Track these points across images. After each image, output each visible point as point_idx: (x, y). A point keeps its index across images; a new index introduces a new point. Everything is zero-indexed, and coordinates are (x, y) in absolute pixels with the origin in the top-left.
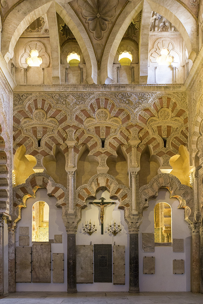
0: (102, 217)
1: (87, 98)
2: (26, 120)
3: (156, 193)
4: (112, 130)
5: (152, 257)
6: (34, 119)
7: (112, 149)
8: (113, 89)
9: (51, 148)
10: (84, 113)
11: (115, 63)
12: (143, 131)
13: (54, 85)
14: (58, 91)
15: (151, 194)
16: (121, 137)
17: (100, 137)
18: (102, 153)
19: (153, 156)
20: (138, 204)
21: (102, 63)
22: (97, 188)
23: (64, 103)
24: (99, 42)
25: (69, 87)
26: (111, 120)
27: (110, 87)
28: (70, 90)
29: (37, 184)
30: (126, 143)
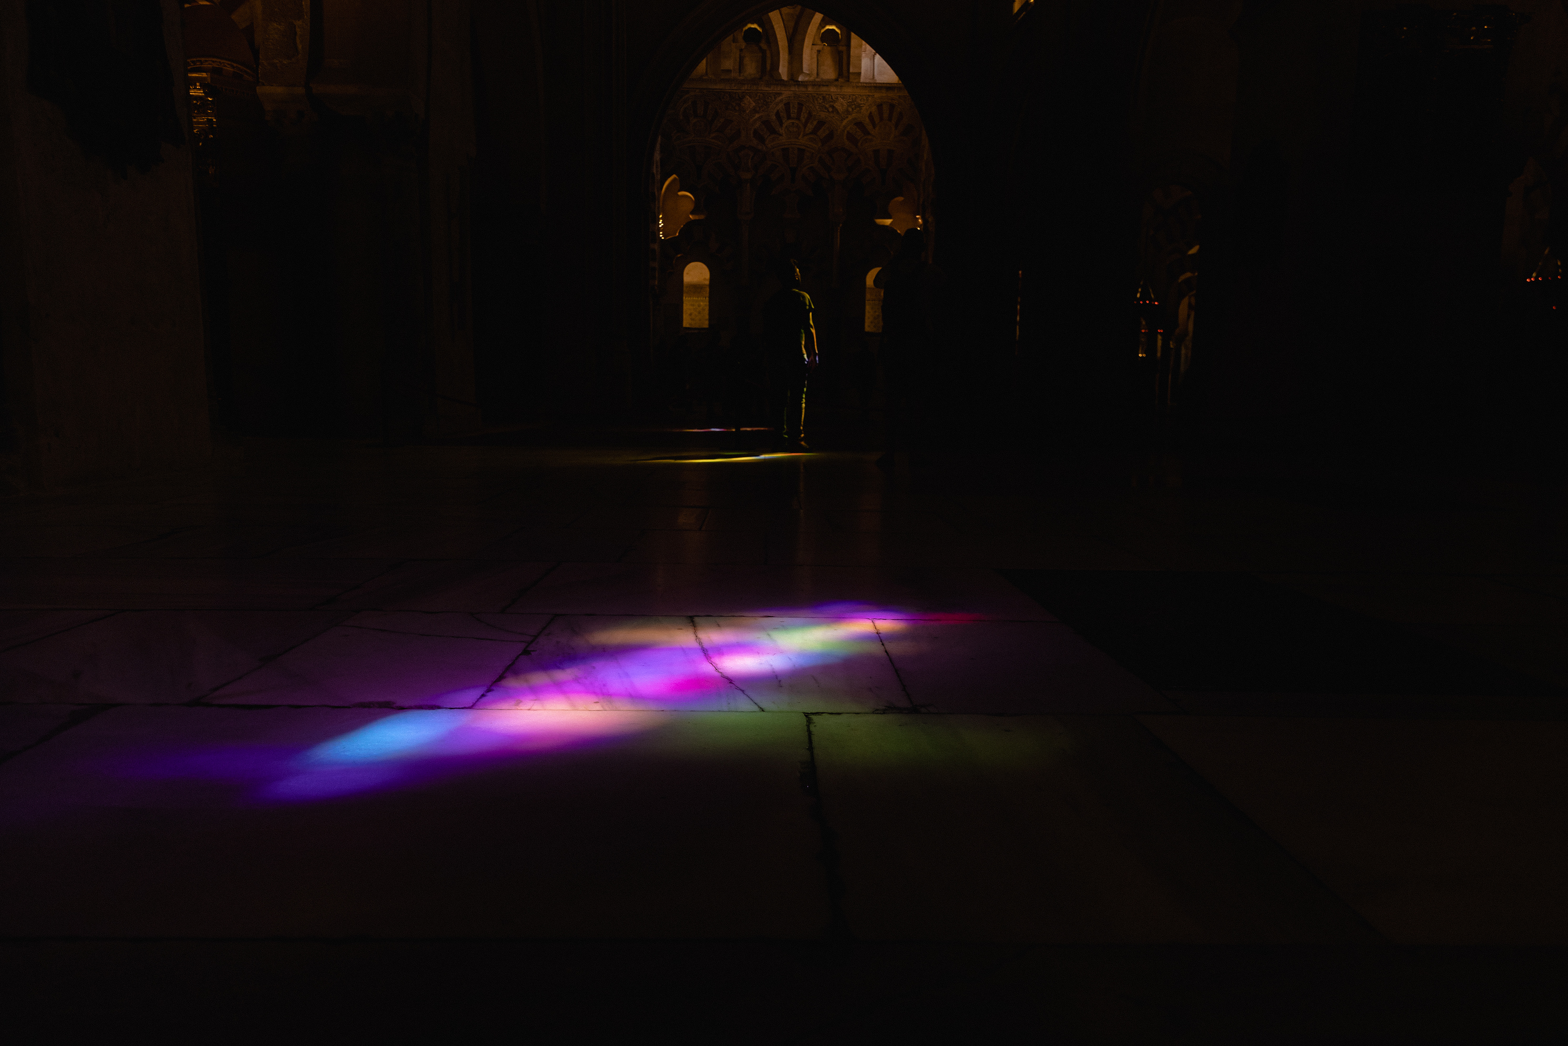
1: (771, 102)
2: (679, 134)
4: (807, 155)
6: (692, 133)
7: (805, 185)
8: (810, 89)
9: (715, 182)
10: (766, 127)
11: (815, 43)
12: (852, 158)
13: (723, 80)
14: (729, 88)
15: (862, 256)
16: (820, 166)
17: (789, 166)
18: (791, 192)
21: (795, 45)
23: (737, 108)
25: (745, 82)
26: (806, 138)
27: (806, 85)
28: (746, 88)
29: (695, 237)
30: (826, 176)
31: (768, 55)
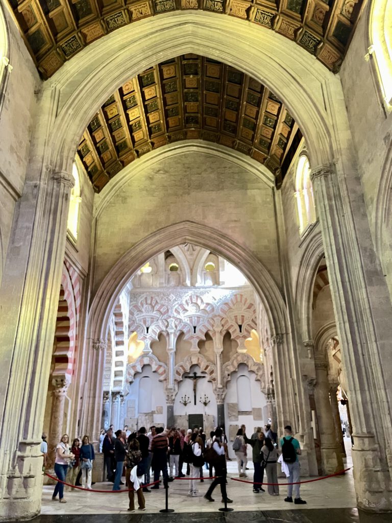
0: (195, 389)
1: (183, 296)
2: (138, 313)
3: (236, 368)
4: (201, 320)
5: (237, 425)
6: (145, 312)
7: (201, 334)
10: (181, 307)
11: (203, 270)
12: (224, 320)
13: (160, 287)
14: (163, 291)
15: (232, 369)
16: (208, 324)
17: (193, 324)
18: (194, 337)
19: (233, 338)
20: (223, 378)
21: (194, 271)
22: (190, 366)
23: (167, 299)
24: (191, 258)
25: (170, 288)
26: (200, 312)
27: (200, 288)
31: (181, 276)
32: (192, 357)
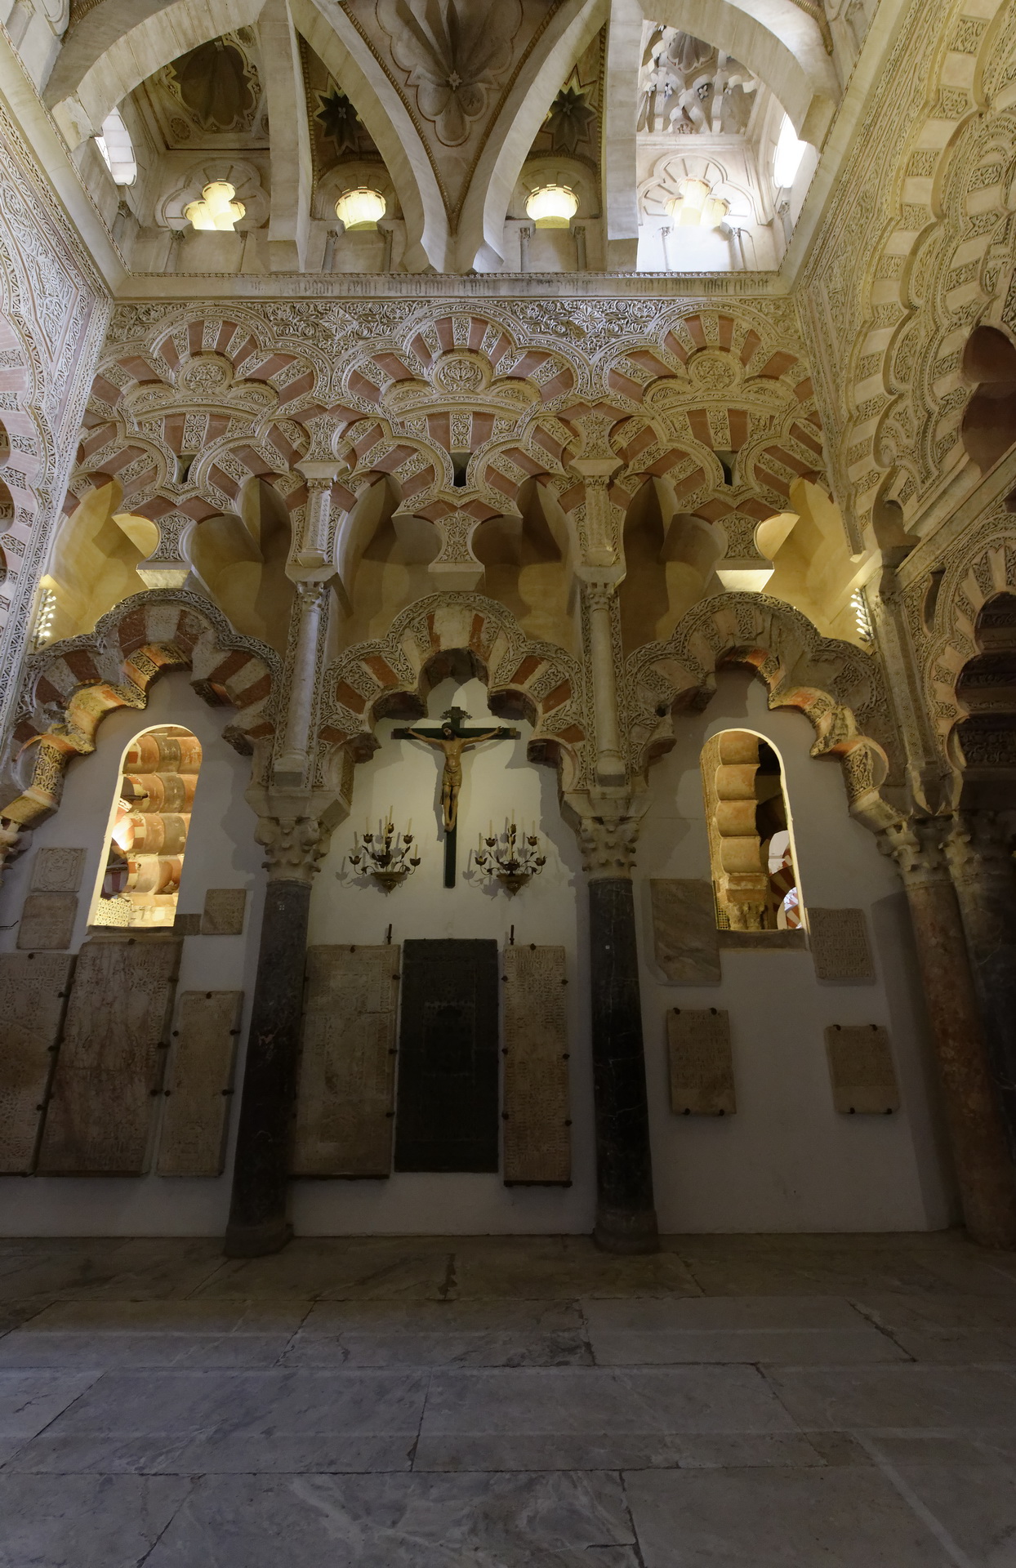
0: (447, 798)
1: (401, 318)
2: (144, 390)
3: (707, 675)
4: (499, 425)
5: (714, 1011)
6: (181, 388)
7: (497, 491)
8: (503, 290)
9: (231, 490)
10: (386, 367)
11: (515, 216)
12: (630, 427)
13: (276, 274)
14: (291, 294)
15: (682, 681)
16: (537, 446)
17: (448, 449)
18: (453, 508)
19: (679, 519)
20: (624, 726)
21: (466, 214)
22: (426, 656)
23: (310, 332)
24: (454, 152)
25: (332, 280)
26: (497, 390)
27: (494, 281)
28: (336, 293)
29: (150, 638)
30: (558, 469)
32: (440, 614)
